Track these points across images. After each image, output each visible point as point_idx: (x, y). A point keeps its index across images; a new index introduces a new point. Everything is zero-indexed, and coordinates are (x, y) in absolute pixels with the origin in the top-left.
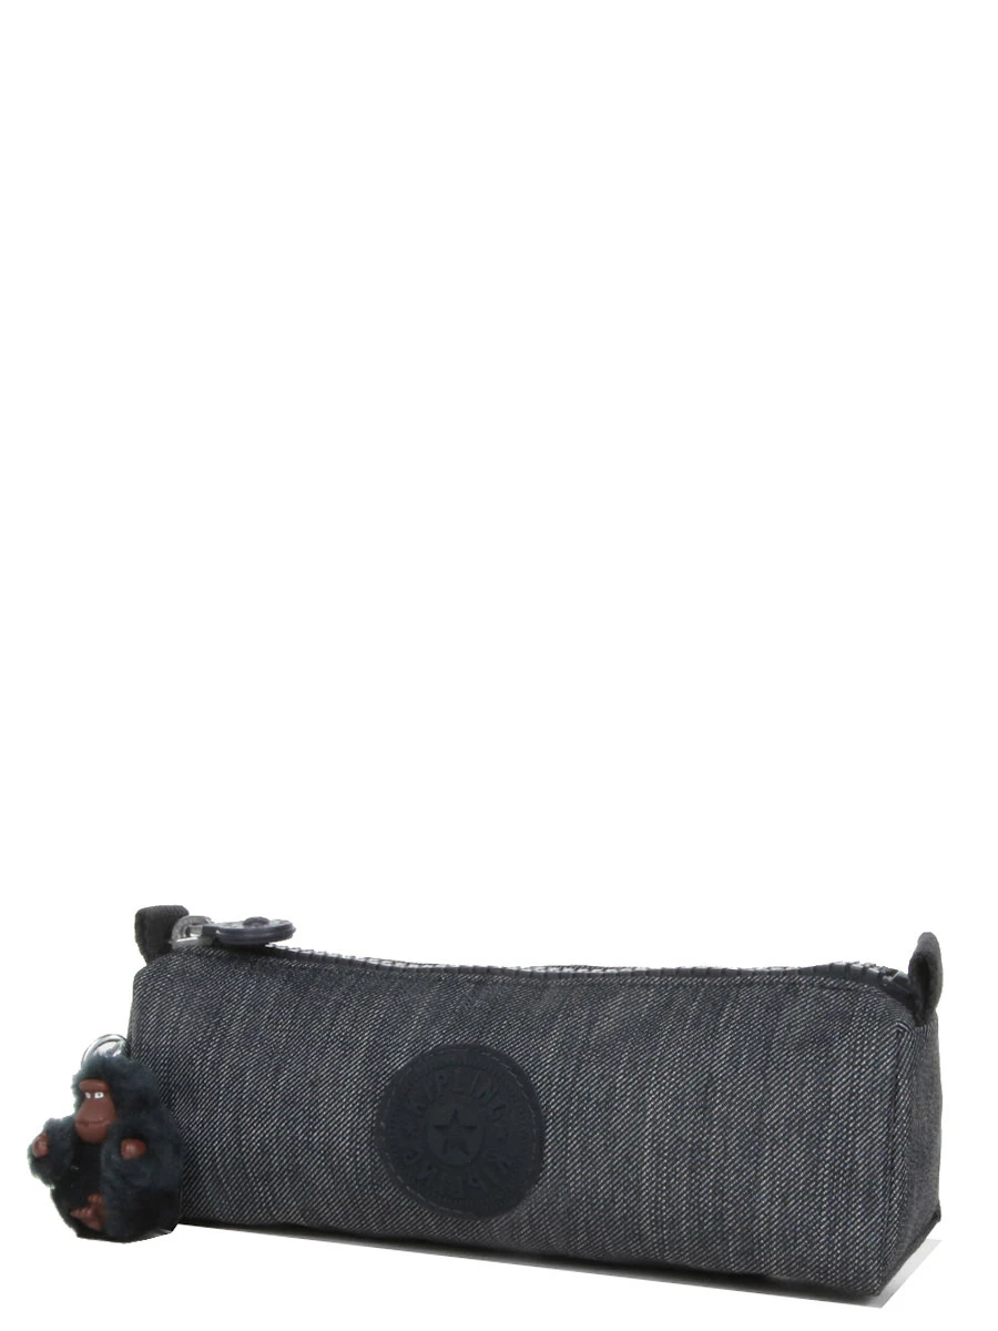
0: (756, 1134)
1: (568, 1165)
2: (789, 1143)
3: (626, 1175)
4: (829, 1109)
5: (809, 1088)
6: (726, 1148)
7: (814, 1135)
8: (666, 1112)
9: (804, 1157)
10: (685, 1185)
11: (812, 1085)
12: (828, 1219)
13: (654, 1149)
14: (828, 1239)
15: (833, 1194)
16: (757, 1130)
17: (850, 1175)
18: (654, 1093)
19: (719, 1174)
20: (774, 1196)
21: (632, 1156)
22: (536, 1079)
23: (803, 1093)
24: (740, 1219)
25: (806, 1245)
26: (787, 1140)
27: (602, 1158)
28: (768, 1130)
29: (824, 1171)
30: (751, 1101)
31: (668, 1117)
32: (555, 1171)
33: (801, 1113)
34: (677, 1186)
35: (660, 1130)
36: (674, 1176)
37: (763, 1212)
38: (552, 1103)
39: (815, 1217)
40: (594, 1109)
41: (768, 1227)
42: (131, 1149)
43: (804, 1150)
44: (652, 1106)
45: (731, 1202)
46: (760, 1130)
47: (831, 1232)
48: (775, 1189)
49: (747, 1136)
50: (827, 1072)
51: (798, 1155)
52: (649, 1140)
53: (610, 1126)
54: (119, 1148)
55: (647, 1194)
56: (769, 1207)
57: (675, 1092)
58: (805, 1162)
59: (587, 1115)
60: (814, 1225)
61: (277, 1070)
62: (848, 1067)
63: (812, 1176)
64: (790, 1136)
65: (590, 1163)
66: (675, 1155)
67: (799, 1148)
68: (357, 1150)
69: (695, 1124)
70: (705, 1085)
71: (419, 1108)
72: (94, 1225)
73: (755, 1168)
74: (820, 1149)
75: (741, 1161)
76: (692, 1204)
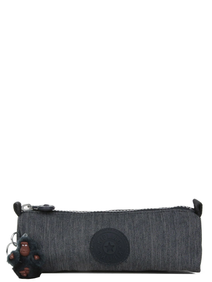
0: (175, 242)
1: (135, 252)
2: (182, 243)
3: (148, 253)
4: (189, 236)
5: (184, 232)
6: (169, 246)
7: (186, 241)
8: (156, 239)
9: (185, 246)
10: (161, 254)
11: (185, 231)
12: (190, 258)
13: (154, 247)
14: (191, 262)
15: (191, 253)
16: (175, 241)
17: (194, 249)
18: (152, 235)
19: (168, 251)
20: (179, 254)
21: (149, 249)
22: (126, 234)
23: (183, 233)
24: (173, 260)
25: (186, 264)
26: (181, 243)
27: (143, 250)
28: (177, 241)
29: (189, 249)
30: (173, 235)
31: (156, 240)
32: (132, 254)
33: (183, 237)
34: (159, 254)
35: (155, 243)
36: (158, 252)
37: (177, 258)
38: (130, 239)
39: (188, 258)
40: (140, 240)
41: (178, 261)
42: (36, 257)
43: (185, 245)
44: (152, 238)
45: (171, 256)
46: (176, 241)
47: (191, 261)
48: (179, 253)
49: (173, 243)
50: (187, 228)
51: (183, 246)
52: (153, 245)
53: (144, 243)
54: (34, 257)
55: (153, 256)
56: (178, 257)
57: (157, 235)
58: (185, 247)
59: (138, 241)
60: (188, 259)
61: (63, 237)
62: (191, 227)
63: (186, 250)
64: (182, 242)
65: (140, 251)
66: (158, 248)
67: (184, 244)
68: (86, 253)
69: (162, 241)
70: (163, 233)
71: (100, 243)
72: (25, 275)
73: (175, 249)
74: (188, 244)
75: (172, 248)
76: (163, 258)
